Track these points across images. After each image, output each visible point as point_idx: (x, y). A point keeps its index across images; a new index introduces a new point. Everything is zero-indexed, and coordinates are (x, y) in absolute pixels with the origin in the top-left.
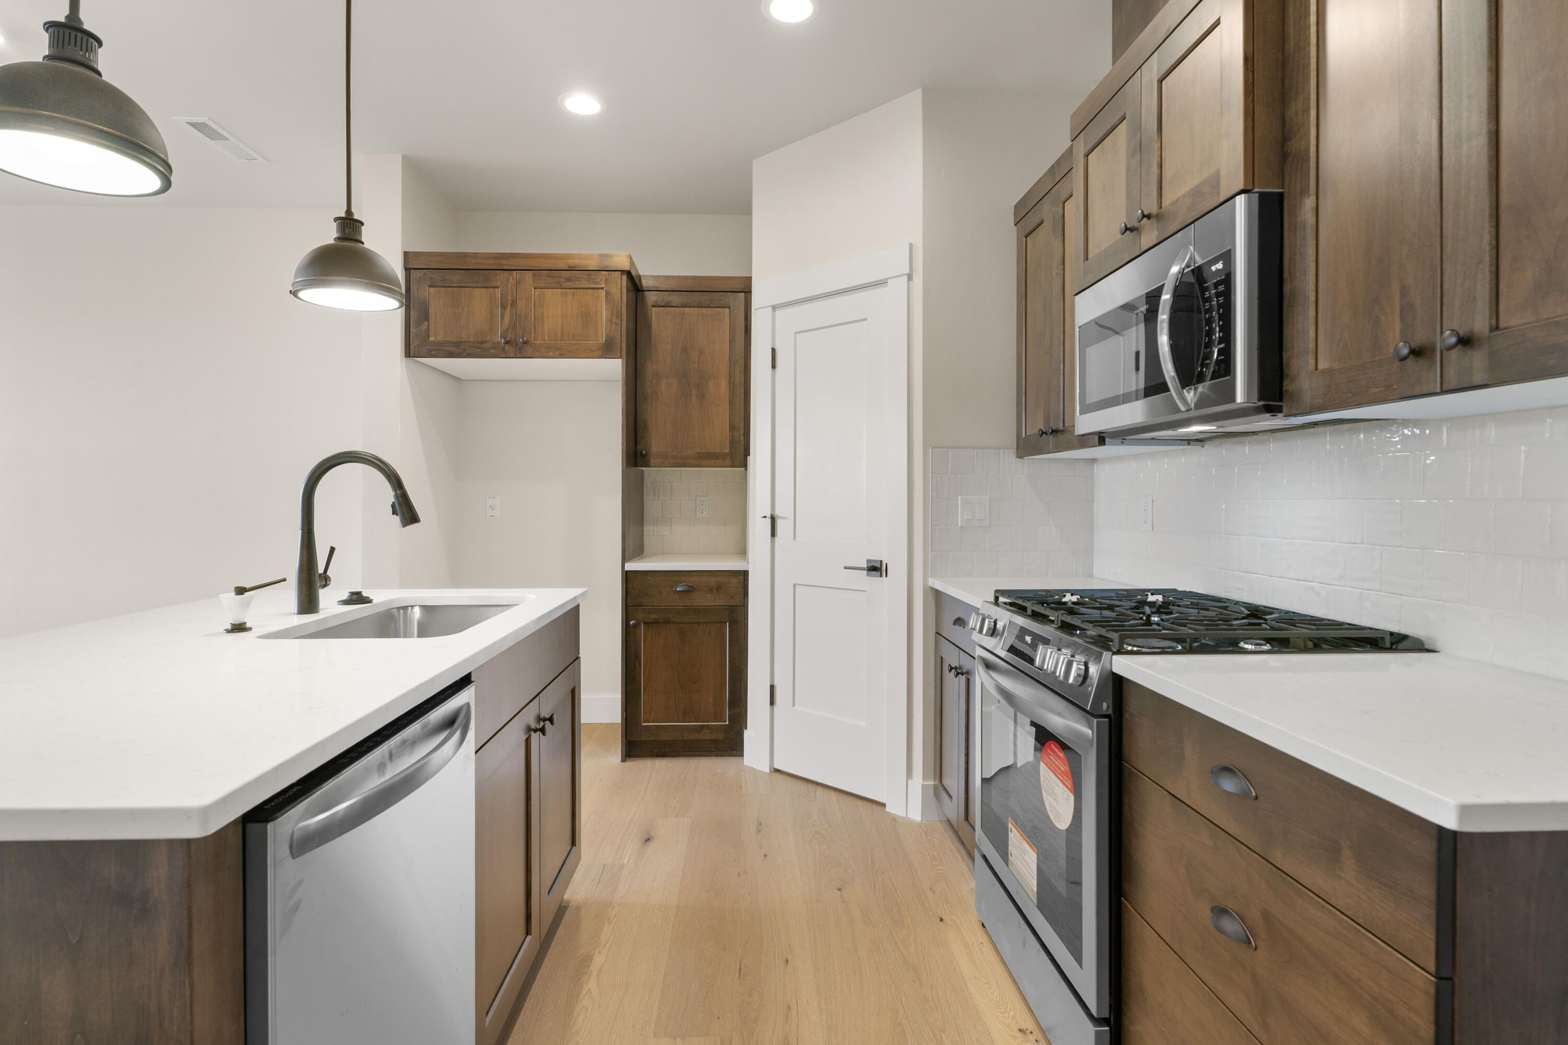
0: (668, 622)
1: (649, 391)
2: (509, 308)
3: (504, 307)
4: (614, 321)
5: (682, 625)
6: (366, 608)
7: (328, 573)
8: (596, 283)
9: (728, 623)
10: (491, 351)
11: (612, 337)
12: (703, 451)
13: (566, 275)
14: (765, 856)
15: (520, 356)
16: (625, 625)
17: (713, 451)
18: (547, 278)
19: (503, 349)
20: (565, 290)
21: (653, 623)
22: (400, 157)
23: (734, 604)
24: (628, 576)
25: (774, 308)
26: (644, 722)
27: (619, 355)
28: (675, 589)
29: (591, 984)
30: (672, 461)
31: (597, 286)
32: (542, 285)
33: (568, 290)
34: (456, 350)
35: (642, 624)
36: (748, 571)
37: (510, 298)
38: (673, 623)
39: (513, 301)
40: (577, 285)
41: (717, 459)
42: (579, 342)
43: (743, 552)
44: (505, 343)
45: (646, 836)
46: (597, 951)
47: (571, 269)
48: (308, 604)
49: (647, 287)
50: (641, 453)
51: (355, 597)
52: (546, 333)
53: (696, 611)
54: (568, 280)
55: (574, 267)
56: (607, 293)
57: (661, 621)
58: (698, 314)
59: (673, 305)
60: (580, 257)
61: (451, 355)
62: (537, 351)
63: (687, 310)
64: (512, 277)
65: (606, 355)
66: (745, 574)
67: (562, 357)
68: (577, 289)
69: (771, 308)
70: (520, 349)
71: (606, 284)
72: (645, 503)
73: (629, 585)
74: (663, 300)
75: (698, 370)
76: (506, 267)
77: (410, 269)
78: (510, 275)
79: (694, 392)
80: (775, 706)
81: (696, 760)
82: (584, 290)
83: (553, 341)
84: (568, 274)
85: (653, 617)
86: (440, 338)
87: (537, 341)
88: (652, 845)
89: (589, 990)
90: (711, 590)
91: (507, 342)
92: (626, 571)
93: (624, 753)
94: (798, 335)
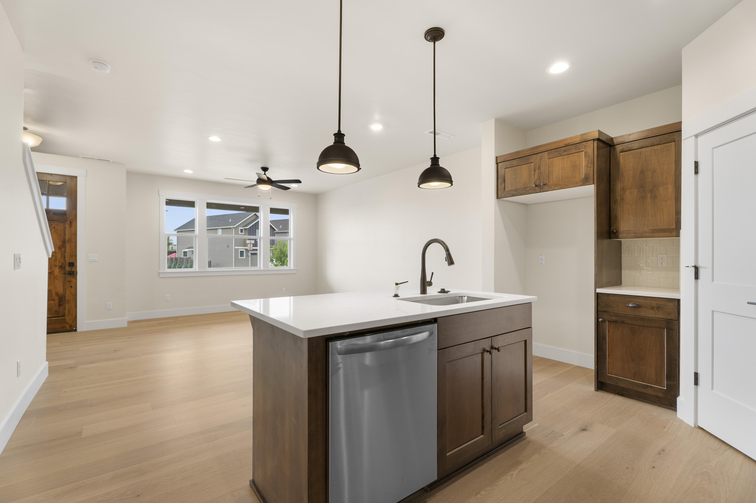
0: (623, 322)
1: (619, 198)
2: (537, 171)
3: (535, 171)
4: (589, 166)
5: (633, 326)
6: (445, 295)
7: (432, 281)
8: (579, 149)
9: (665, 329)
10: (529, 191)
11: (588, 174)
12: (655, 228)
13: (564, 149)
14: (653, 467)
15: (542, 191)
16: (596, 320)
17: (663, 228)
18: (555, 153)
19: (535, 189)
20: (564, 156)
21: (613, 322)
22: (494, 120)
23: (670, 318)
24: (598, 296)
25: (697, 136)
26: (608, 374)
27: (592, 182)
28: (628, 305)
29: (515, 473)
30: (633, 235)
31: (580, 150)
32: (552, 157)
33: (565, 156)
34: (515, 193)
35: (607, 321)
36: (680, 299)
37: (537, 166)
38: (627, 323)
39: (539, 167)
40: (570, 152)
41: (666, 232)
42: (571, 180)
43: (677, 288)
44: (535, 187)
45: (584, 428)
46: (526, 462)
47: (566, 146)
48: (424, 291)
49: (617, 143)
50: (613, 231)
51: (442, 290)
52: (554, 178)
53: (643, 319)
54: (565, 151)
55: (568, 144)
56: (585, 153)
57: (619, 321)
58: (651, 150)
59: (634, 149)
60: (571, 138)
61: (513, 195)
62: (550, 188)
63: (644, 149)
64: (539, 156)
65: (585, 184)
66: (679, 301)
67: (562, 188)
68: (569, 154)
69: (694, 137)
70: (542, 188)
71: (584, 149)
72: (623, 258)
73: (599, 301)
74: (627, 148)
75: (651, 182)
76: (536, 153)
77: (498, 163)
78: (538, 156)
79: (649, 195)
80: (698, 387)
81: (642, 404)
82: (573, 154)
83: (558, 181)
84: (564, 148)
85: (614, 318)
86: (509, 189)
87: (550, 183)
88: (585, 433)
89: (512, 474)
90: (653, 308)
91: (536, 186)
92: (597, 293)
93: (596, 387)
94: (715, 150)
